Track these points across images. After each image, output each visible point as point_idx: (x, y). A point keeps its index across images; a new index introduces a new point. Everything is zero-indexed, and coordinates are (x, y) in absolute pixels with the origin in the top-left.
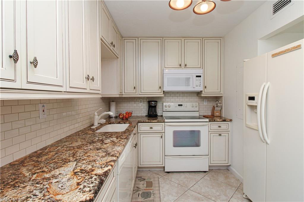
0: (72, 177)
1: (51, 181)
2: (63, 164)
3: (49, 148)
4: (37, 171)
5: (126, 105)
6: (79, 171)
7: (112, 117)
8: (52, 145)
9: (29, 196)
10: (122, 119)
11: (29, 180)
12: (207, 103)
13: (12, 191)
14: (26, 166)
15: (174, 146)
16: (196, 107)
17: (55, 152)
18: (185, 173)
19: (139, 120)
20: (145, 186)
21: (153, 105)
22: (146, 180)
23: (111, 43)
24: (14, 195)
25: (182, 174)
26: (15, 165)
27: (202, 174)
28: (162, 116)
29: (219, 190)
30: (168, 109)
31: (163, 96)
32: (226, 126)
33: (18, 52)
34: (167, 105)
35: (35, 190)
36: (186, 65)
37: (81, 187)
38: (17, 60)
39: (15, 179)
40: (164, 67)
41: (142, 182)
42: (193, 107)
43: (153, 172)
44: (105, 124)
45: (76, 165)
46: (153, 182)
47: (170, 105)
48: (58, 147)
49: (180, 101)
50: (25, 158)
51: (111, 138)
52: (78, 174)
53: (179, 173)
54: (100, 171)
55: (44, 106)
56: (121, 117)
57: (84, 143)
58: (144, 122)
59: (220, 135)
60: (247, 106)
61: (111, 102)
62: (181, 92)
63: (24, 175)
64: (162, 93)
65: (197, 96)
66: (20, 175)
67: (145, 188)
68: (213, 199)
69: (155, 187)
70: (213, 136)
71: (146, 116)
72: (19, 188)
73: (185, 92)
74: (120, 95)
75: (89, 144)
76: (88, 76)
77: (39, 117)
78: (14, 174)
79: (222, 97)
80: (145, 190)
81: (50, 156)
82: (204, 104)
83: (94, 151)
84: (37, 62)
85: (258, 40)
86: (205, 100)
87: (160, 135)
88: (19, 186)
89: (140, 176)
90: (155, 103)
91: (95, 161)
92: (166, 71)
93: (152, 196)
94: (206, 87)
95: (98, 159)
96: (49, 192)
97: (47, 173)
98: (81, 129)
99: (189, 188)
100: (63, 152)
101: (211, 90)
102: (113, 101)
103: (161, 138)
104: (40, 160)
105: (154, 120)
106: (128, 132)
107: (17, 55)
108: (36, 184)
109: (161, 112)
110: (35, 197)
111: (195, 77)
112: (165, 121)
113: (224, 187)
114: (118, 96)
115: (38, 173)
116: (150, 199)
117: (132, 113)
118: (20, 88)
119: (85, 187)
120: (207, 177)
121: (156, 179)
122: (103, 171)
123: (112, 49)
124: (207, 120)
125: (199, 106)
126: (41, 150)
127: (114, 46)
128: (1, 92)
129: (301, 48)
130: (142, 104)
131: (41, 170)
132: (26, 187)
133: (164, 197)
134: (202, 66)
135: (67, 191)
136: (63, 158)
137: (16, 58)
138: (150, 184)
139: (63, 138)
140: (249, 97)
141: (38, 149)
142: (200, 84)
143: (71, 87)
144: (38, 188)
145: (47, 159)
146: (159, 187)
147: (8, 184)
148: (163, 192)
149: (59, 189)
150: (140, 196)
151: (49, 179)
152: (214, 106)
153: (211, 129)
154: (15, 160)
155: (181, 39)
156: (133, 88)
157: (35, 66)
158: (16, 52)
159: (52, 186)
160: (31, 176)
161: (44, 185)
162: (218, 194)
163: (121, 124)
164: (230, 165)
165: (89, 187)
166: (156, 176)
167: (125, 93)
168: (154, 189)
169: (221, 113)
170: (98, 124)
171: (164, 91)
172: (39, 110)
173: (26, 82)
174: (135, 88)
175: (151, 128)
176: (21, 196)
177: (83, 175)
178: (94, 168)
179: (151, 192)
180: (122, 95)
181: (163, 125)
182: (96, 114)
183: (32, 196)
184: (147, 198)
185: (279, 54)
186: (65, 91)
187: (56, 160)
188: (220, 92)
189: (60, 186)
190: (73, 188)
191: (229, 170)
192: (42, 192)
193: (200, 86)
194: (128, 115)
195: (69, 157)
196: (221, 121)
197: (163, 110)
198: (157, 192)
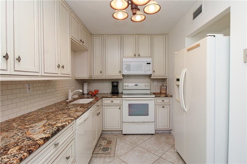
0: (42, 127)
1: (29, 129)
2: (39, 121)
3: (32, 113)
4: (22, 124)
5: (95, 85)
6: (47, 124)
7: (85, 94)
8: (35, 111)
9: (14, 135)
10: (91, 95)
11: (16, 129)
12: (157, 84)
13: (6, 133)
14: (16, 122)
15: (129, 115)
16: (148, 86)
17: (36, 115)
18: (137, 135)
19: (103, 96)
20: (106, 143)
21: (115, 85)
22: (107, 140)
23: (80, 41)
24: (6, 135)
25: (135, 136)
26: (9, 121)
27: (150, 136)
28: (122, 93)
29: (159, 146)
30: (127, 88)
31: (122, 78)
32: (168, 101)
33: (8, 54)
34: (126, 85)
35: (19, 133)
36: (139, 55)
37: (45, 132)
38: (8, 59)
39: (8, 128)
40: (123, 57)
41: (104, 141)
42: (146, 86)
43: (114, 134)
44: (78, 99)
45: (47, 121)
46: (112, 141)
47: (128, 85)
48: (38, 112)
49: (136, 82)
50: (16, 118)
51: (76, 107)
52: (46, 126)
53: (133, 135)
54: (59, 125)
55: (30, 85)
56: (90, 93)
57: (57, 110)
58: (107, 97)
59: (163, 107)
60: (176, 85)
61: (84, 82)
62: (133, 75)
63: (14, 126)
64: (122, 76)
65: (149, 78)
66: (11, 126)
67: (106, 145)
68: (153, 152)
69: (113, 144)
70: (158, 108)
71: (111, 93)
72: (10, 132)
73: (136, 75)
74: (89, 77)
75: (60, 111)
76: (59, 65)
77: (26, 92)
78: (8, 126)
79: (166, 79)
80: (105, 146)
81: (32, 117)
82: (155, 84)
83: (61, 115)
84: (20, 59)
85: (186, 38)
86: (155, 81)
87: (119, 107)
88: (9, 131)
89: (103, 137)
90: (117, 83)
91: (59, 120)
92: (124, 60)
93: (109, 150)
94: (154, 72)
95: (62, 119)
96: (26, 134)
97: (27, 125)
98: (59, 102)
99: (137, 145)
100: (41, 115)
101: (159, 74)
102: (85, 82)
103: (120, 109)
104: (25, 119)
105: (114, 96)
106: (91, 104)
107: (8, 56)
108: (20, 130)
109: (122, 90)
110: (18, 136)
111: (145, 64)
112: (123, 97)
113: (163, 145)
114: (88, 78)
115: (22, 125)
116: (108, 152)
117: (98, 91)
118: (10, 74)
119: (47, 131)
120: (153, 138)
121: (115, 139)
122: (62, 125)
123: (81, 45)
124: (154, 96)
125: (150, 85)
126: (27, 114)
127: (83, 42)
128: (1, 77)
129: (200, 46)
130: (108, 84)
131: (24, 124)
132: (13, 131)
133: (118, 151)
134: (152, 56)
135: (36, 133)
136: (40, 118)
137: (7, 58)
138: (109, 142)
139: (44, 107)
140: (177, 79)
141: (25, 113)
142: (150, 69)
143: (45, 73)
144: (20, 132)
145: (29, 118)
146: (116, 144)
147: (4, 130)
148: (118, 147)
149: (32, 132)
150: (101, 150)
151: (28, 128)
152: (161, 86)
153: (156, 103)
154: (9, 119)
155: (136, 36)
156: (100, 72)
157: (19, 61)
158: (7, 54)
159: (28, 131)
160: (18, 127)
161: (24, 131)
162: (157, 149)
163: (90, 98)
164: (171, 130)
165: (50, 132)
166: (115, 137)
167: (94, 76)
168: (112, 146)
169: (167, 91)
170: (72, 98)
171: (123, 75)
172: (26, 88)
173: (13, 70)
174: (101, 72)
175: (112, 102)
176: (10, 135)
177: (49, 126)
178: (57, 123)
179: (109, 147)
180: (92, 77)
181: (120, 99)
182: (70, 91)
183: (16, 135)
184: (105, 151)
185: (190, 49)
186: (41, 75)
187: (35, 119)
188: (165, 75)
189: (33, 131)
190: (40, 132)
191: (170, 133)
192: (22, 134)
193: (150, 71)
194: (96, 93)
195: (44, 118)
196: (164, 97)
197: (123, 88)
198: (113, 147)
